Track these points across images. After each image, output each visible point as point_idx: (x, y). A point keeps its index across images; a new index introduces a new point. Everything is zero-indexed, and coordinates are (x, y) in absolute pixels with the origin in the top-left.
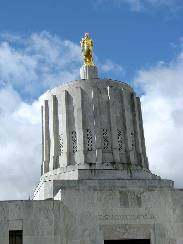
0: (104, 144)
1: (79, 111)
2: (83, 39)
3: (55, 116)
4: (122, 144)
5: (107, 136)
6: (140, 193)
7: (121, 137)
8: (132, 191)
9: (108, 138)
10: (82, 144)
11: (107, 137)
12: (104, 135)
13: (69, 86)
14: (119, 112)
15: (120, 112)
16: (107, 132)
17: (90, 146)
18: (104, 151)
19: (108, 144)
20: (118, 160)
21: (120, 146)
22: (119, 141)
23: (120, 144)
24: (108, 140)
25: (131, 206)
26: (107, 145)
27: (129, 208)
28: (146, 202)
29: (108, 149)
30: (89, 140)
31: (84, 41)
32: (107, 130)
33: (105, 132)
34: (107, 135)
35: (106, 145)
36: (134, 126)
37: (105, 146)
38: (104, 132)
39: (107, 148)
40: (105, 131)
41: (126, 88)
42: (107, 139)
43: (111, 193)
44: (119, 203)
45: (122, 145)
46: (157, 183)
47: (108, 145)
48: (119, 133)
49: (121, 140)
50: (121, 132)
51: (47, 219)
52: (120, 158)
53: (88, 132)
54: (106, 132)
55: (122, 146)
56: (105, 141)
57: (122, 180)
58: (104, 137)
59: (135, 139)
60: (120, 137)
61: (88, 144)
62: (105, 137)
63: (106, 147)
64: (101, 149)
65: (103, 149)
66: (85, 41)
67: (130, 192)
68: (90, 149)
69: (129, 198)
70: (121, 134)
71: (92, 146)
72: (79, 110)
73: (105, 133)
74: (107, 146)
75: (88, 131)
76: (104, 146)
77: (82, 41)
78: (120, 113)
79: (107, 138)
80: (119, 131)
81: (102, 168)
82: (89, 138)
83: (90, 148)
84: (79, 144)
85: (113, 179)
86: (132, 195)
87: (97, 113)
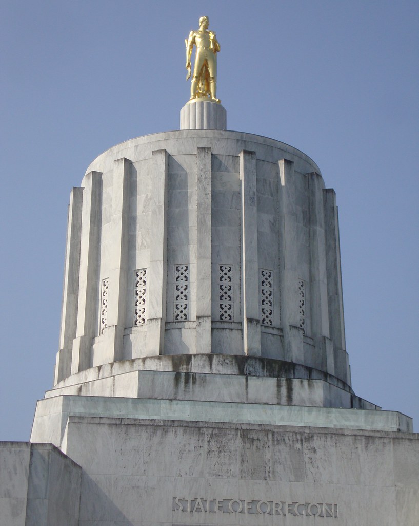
0: (221, 305)
1: (158, 213)
2: (192, 32)
3: (96, 228)
4: (271, 308)
5: (230, 284)
6: (301, 440)
7: (271, 289)
8: (278, 432)
9: (232, 290)
10: (157, 303)
11: (230, 286)
12: (221, 281)
13: (137, 146)
14: (270, 221)
15: (273, 221)
16: (231, 272)
17: (181, 309)
18: (218, 325)
19: (230, 305)
20: (256, 351)
21: (264, 313)
22: (263, 301)
23: (267, 307)
24: (231, 296)
25: (271, 475)
26: (229, 309)
27: (264, 481)
28: (316, 466)
29: (230, 319)
30: (179, 293)
31: (195, 37)
32: (230, 267)
33: (226, 274)
34: (230, 281)
35: (226, 309)
36: (310, 263)
37: (223, 312)
38: (223, 274)
39: (228, 318)
40: (226, 271)
41: (295, 160)
42: (229, 293)
43: (215, 434)
44: (238, 465)
45: (271, 310)
46: (363, 420)
47: (231, 310)
48: (265, 277)
49: (270, 298)
50: (270, 276)
51: (5, 497)
52: (262, 344)
53: (178, 270)
54: (229, 274)
55: (270, 314)
56: (223, 298)
57: (260, 404)
58: (221, 286)
59: (311, 298)
60: (266, 288)
61: (177, 305)
62: (223, 287)
63: (226, 315)
64: (210, 319)
65: (218, 318)
66: (196, 39)
67: (273, 435)
68: (181, 318)
69: (267, 452)
70: (272, 282)
71: (187, 309)
72: (157, 210)
73: (226, 277)
74: (229, 312)
75: (179, 268)
76: (219, 312)
77: (190, 39)
78: (273, 224)
79: (229, 290)
80: (267, 271)
81: (207, 370)
82: (179, 287)
83: (182, 315)
84: (151, 302)
85: (238, 401)
86: (276, 442)
87: (205, 221)
